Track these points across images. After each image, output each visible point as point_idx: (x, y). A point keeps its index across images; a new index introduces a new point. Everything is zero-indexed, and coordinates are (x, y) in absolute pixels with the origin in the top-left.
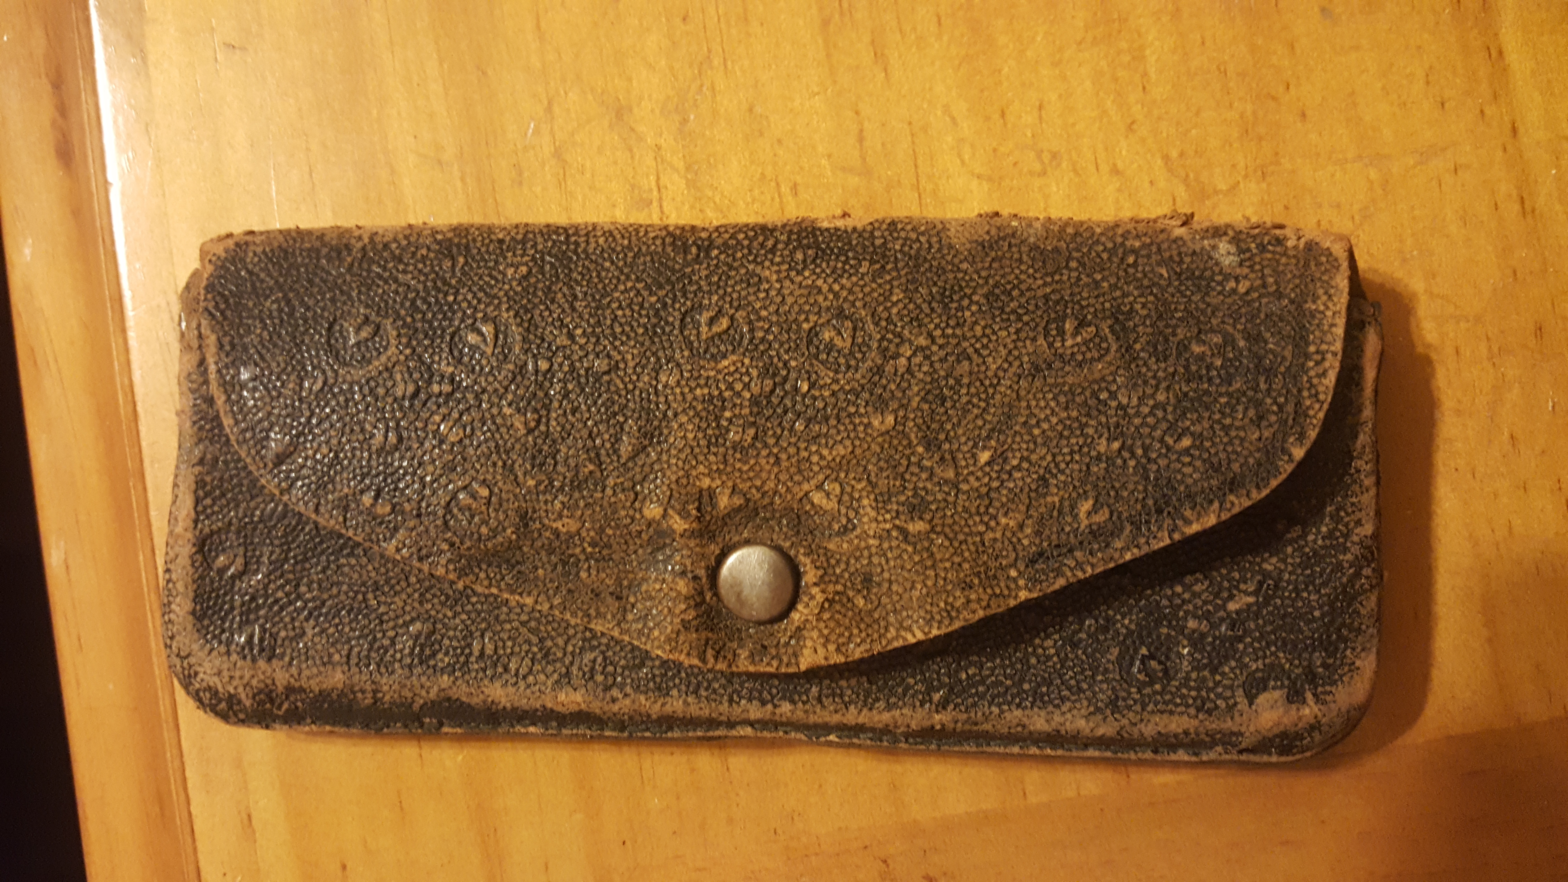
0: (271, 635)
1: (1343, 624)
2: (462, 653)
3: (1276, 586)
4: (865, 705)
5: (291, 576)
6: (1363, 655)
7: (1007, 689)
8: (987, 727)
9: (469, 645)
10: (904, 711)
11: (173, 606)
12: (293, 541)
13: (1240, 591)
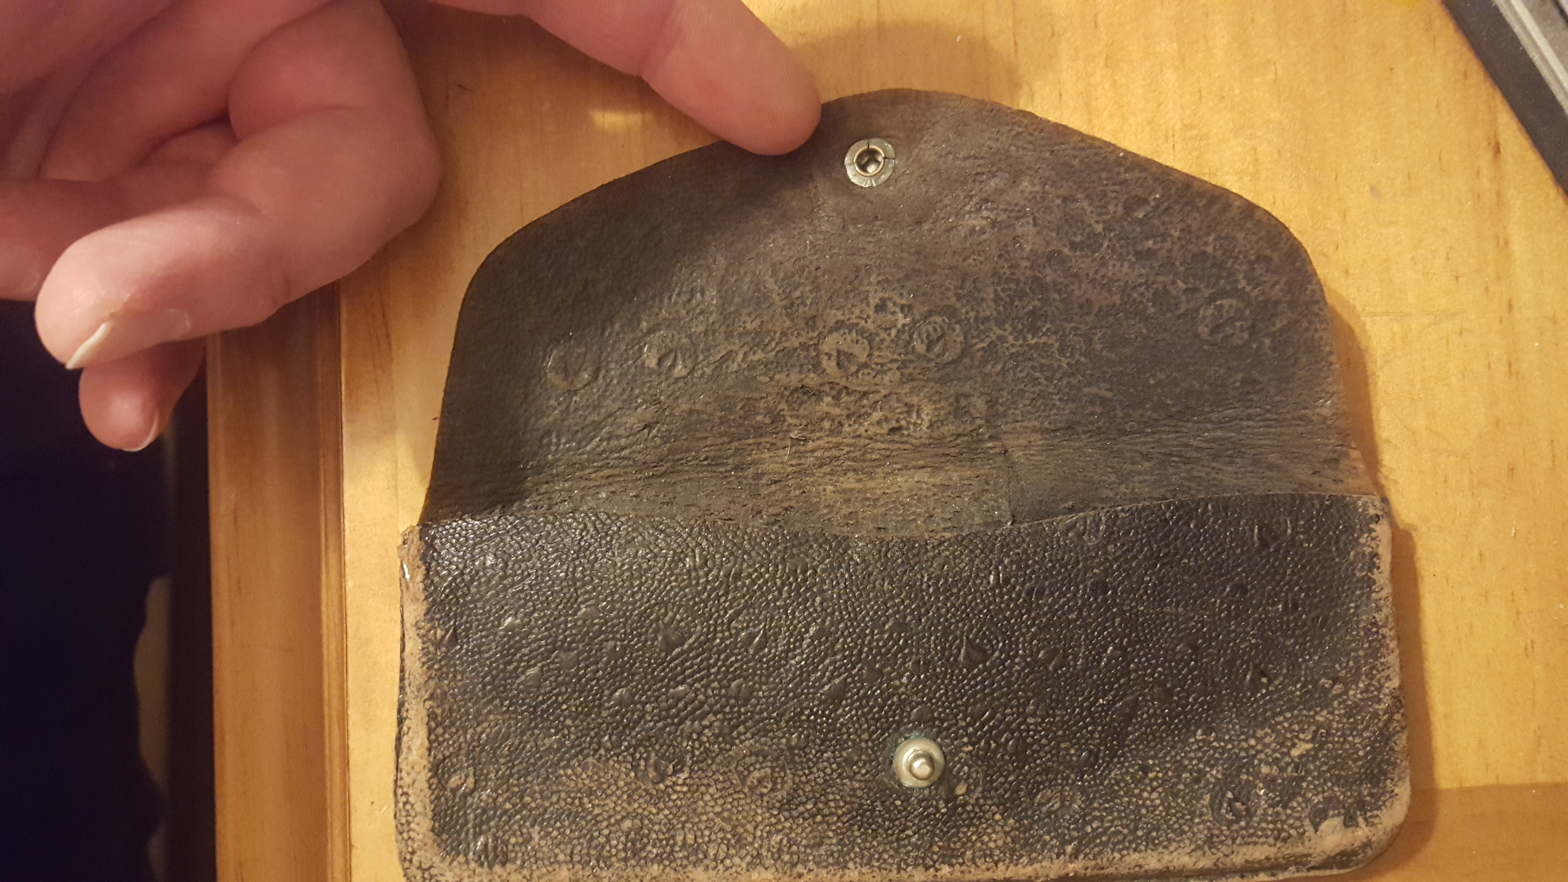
0: (502, 842)
1: (1382, 761)
2: (667, 844)
3: (1328, 732)
4: (1011, 861)
5: (516, 789)
6: (1400, 783)
7: (1125, 836)
8: (1111, 870)
9: (673, 837)
10: (1044, 864)
11: (413, 826)
12: (517, 758)
13: (1300, 740)
